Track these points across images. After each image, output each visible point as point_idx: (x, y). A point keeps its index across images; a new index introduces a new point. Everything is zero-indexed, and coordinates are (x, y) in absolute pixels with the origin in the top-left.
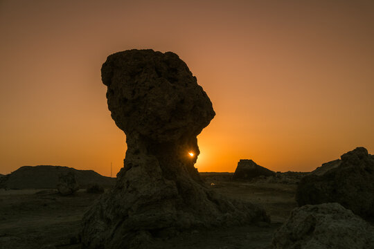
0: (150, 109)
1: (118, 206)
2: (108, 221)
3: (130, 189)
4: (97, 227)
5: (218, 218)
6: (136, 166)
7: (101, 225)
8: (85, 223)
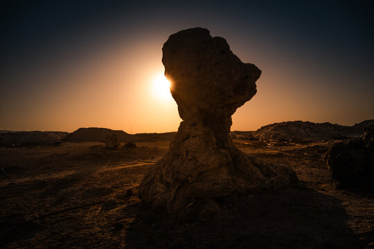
0: (215, 84)
1: (178, 172)
2: (168, 184)
3: (189, 157)
4: (157, 189)
5: (266, 182)
6: (193, 137)
7: (160, 188)
8: (146, 185)
